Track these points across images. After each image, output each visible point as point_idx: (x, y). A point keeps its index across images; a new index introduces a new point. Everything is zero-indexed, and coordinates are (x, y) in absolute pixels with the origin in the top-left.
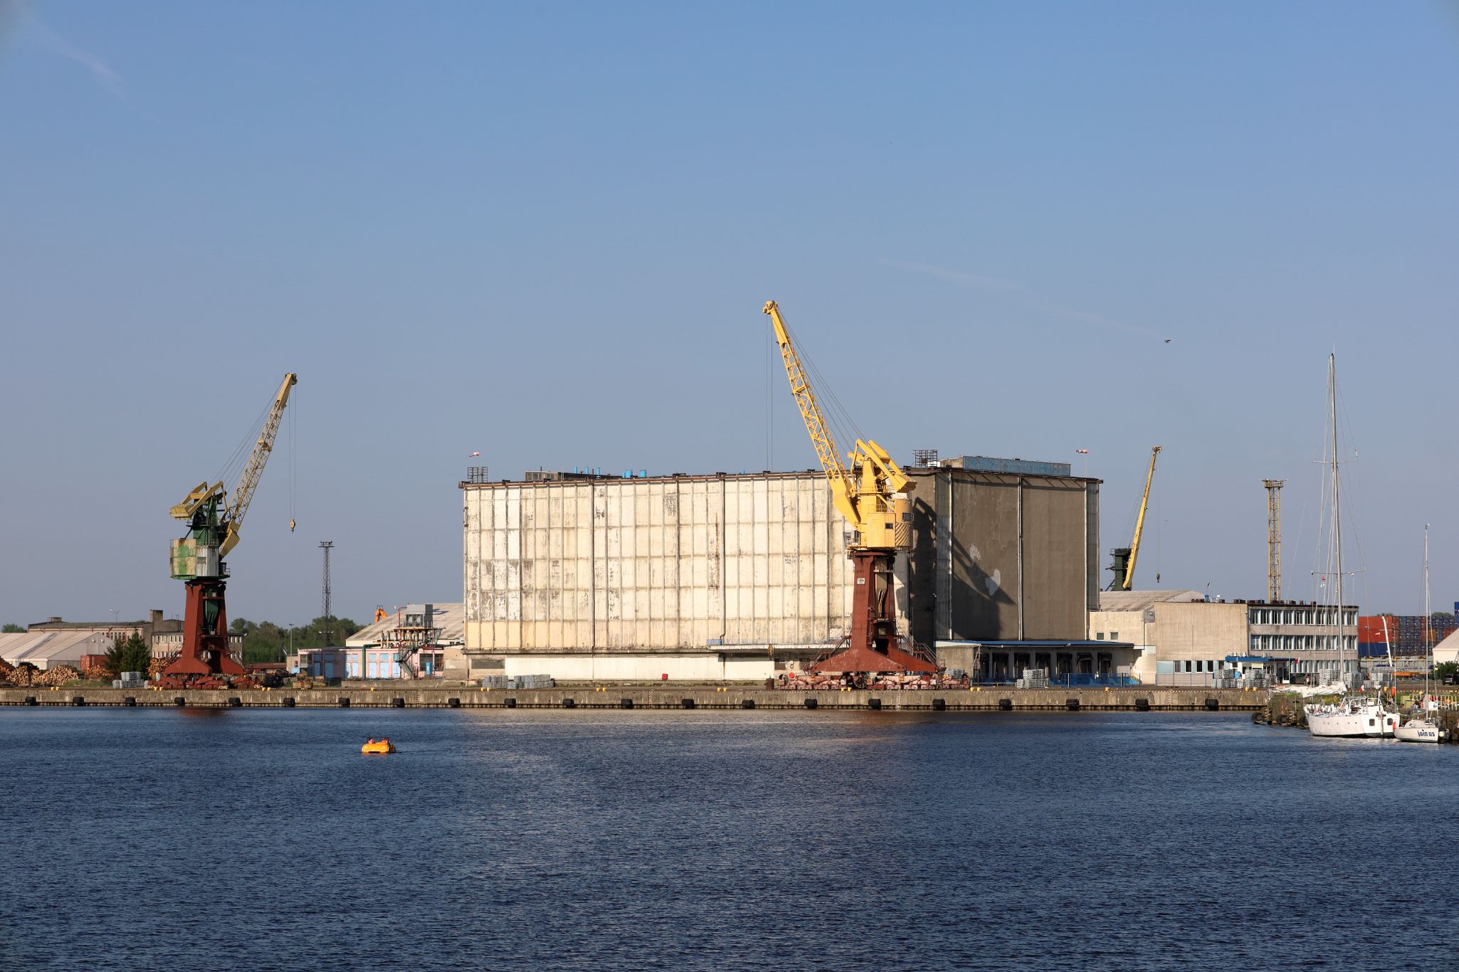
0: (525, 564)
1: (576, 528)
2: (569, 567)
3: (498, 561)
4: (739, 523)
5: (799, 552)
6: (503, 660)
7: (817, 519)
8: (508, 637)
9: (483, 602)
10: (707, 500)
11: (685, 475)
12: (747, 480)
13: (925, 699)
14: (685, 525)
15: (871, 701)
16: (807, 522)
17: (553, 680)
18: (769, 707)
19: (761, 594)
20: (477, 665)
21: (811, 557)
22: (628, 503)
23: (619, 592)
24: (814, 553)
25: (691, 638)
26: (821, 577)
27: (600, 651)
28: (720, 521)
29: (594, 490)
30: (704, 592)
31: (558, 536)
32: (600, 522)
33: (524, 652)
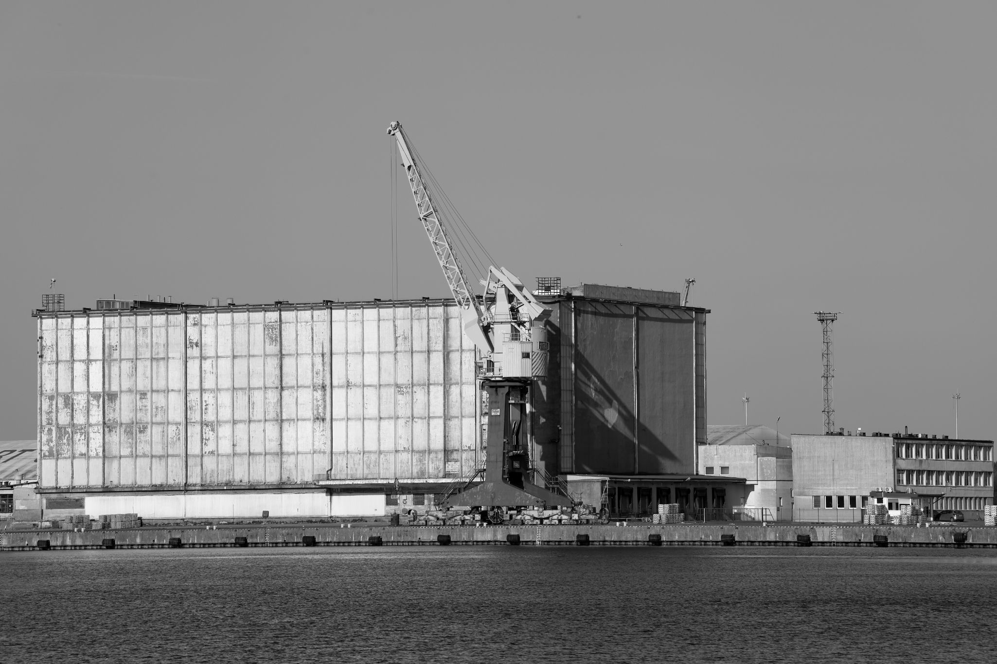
0: (109, 397)
1: (167, 359)
2: (159, 399)
3: (78, 393)
4: (347, 353)
5: (412, 383)
6: (83, 499)
7: (432, 349)
8: (88, 475)
9: (59, 438)
10: (312, 329)
11: (287, 303)
12: (356, 308)
13: (568, 534)
14: (287, 355)
15: (509, 536)
16: (422, 352)
17: (140, 519)
18: (398, 543)
19: (371, 426)
20: (52, 505)
21: (426, 388)
22: (225, 332)
23: (214, 426)
24: (429, 385)
25: (294, 473)
26: (437, 408)
27: (193, 488)
28: (327, 350)
29: (186, 318)
30: (309, 425)
31: (145, 367)
32: (194, 352)
33: (107, 490)
